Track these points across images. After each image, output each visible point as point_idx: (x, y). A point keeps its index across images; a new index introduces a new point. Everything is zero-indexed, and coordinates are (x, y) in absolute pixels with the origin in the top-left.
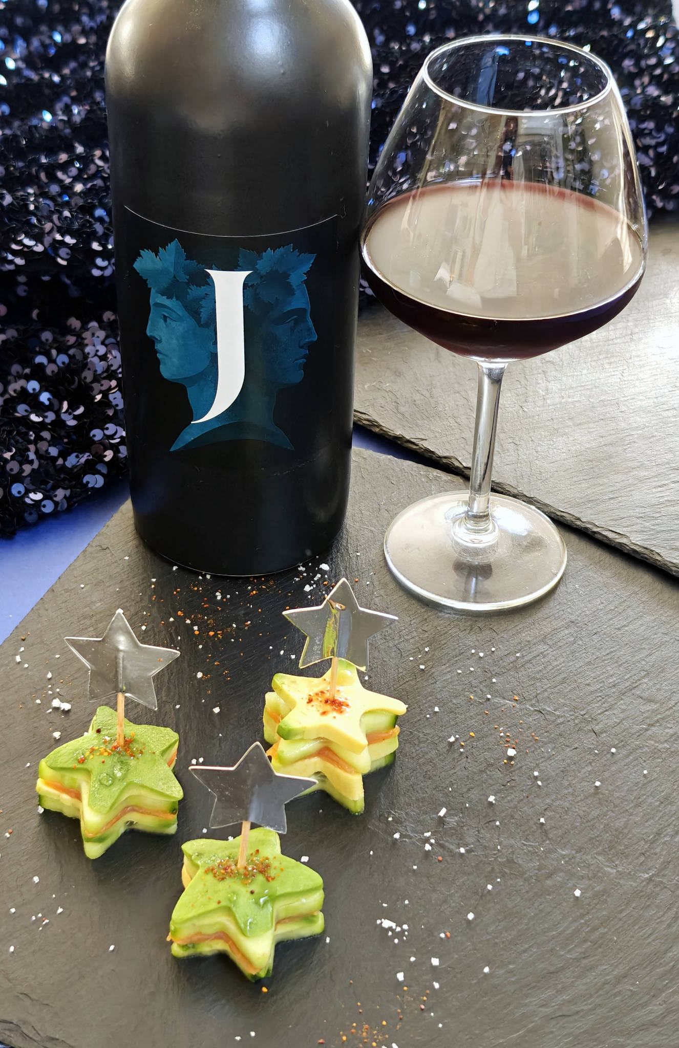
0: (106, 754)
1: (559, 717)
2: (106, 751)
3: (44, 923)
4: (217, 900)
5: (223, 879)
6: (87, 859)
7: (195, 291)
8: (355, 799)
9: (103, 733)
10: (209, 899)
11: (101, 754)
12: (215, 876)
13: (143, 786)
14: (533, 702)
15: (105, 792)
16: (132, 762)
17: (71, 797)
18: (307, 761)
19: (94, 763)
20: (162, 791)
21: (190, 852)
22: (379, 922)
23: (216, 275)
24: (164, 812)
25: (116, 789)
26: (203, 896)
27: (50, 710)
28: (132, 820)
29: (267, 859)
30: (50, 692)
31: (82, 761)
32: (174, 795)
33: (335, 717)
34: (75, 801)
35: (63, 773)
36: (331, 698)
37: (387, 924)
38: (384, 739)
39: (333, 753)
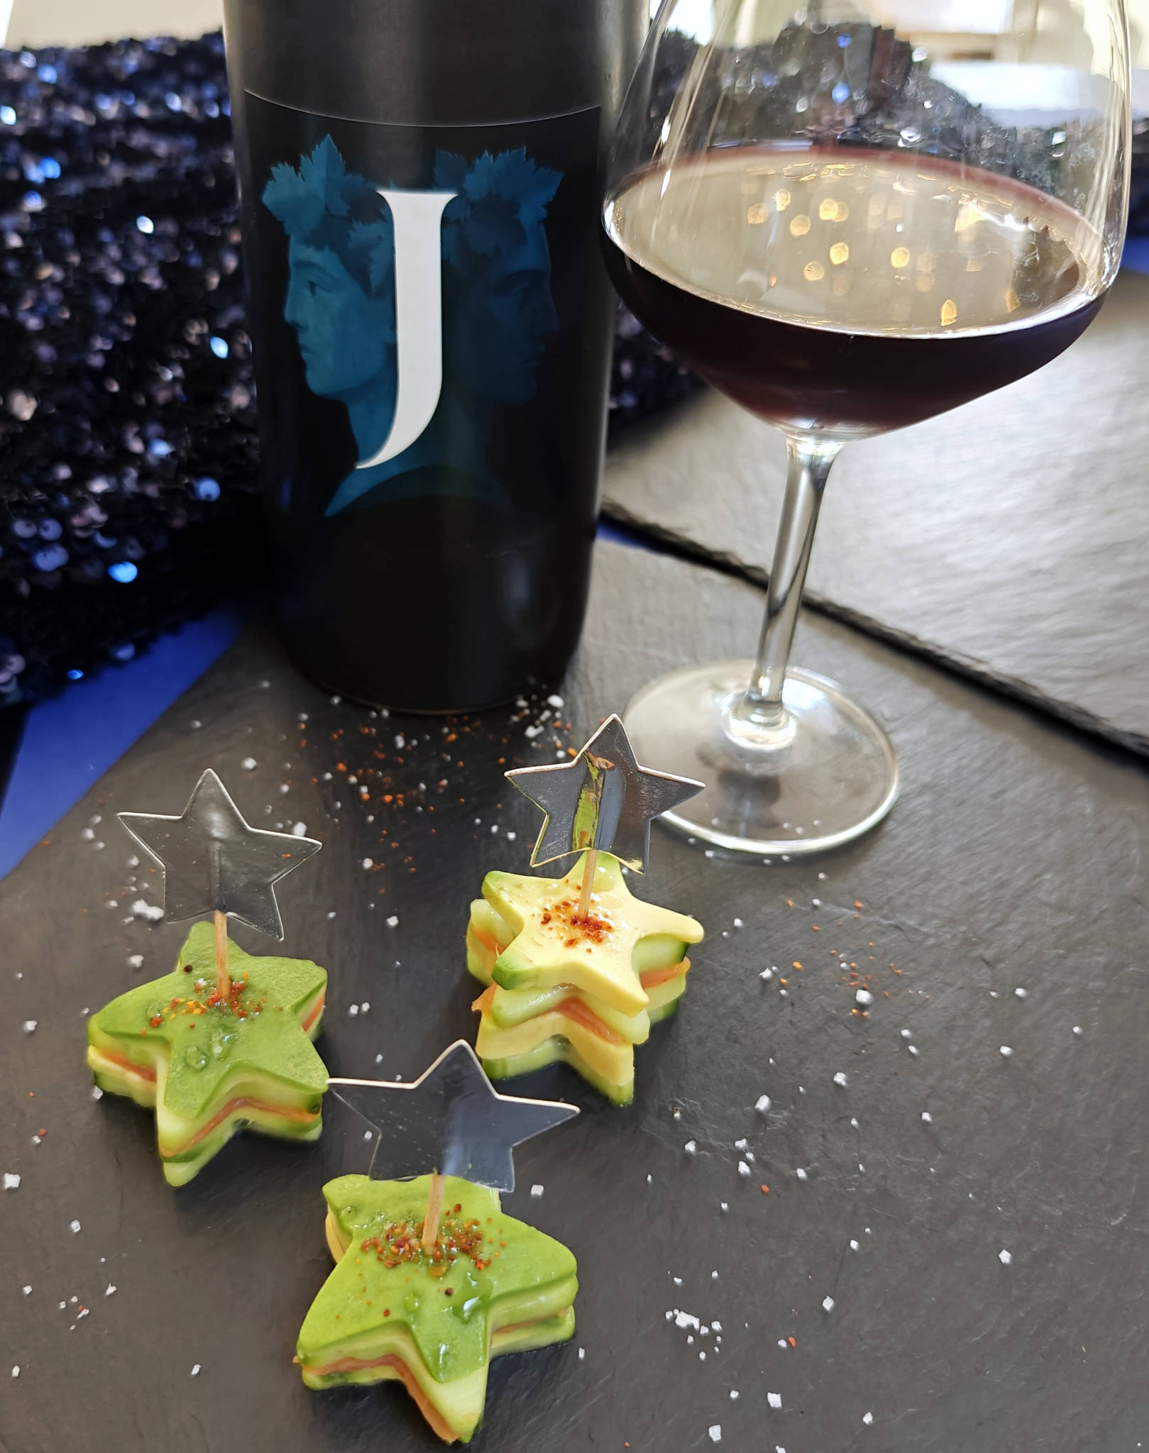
0: (197, 1011)
1: (927, 936)
2: (198, 1006)
3: (80, 1316)
4: (384, 1310)
5: (395, 1265)
6: (168, 1187)
7: (362, 232)
8: (622, 1083)
9: (195, 972)
10: (369, 1303)
11: (190, 1011)
12: (379, 1259)
13: (260, 1070)
14: (885, 911)
15: (193, 1080)
17: (144, 1077)
18: (540, 1020)
19: (176, 1027)
21: (338, 1204)
22: (669, 1315)
23: (396, 199)
24: (298, 1110)
25: (211, 1077)
26: (357, 1298)
27: (132, 919)
28: (247, 1118)
29: (476, 1223)
31: (156, 1023)
32: (314, 1085)
33: (589, 951)
34: (148, 1084)
35: (126, 1041)
36: (582, 915)
37: (684, 1320)
38: (665, 980)
39: (585, 1008)
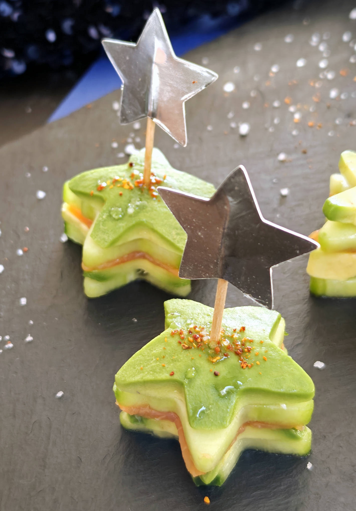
2: (129, 184)
3: (7, 347)
4: (171, 371)
5: (188, 348)
6: (84, 295)
9: (135, 167)
10: (164, 366)
11: (123, 187)
12: (180, 343)
15: (110, 224)
19: (111, 193)
20: (172, 241)
21: (169, 310)
25: (123, 225)
26: (157, 361)
28: (144, 269)
30: (130, 140)
31: (100, 189)
35: (83, 199)
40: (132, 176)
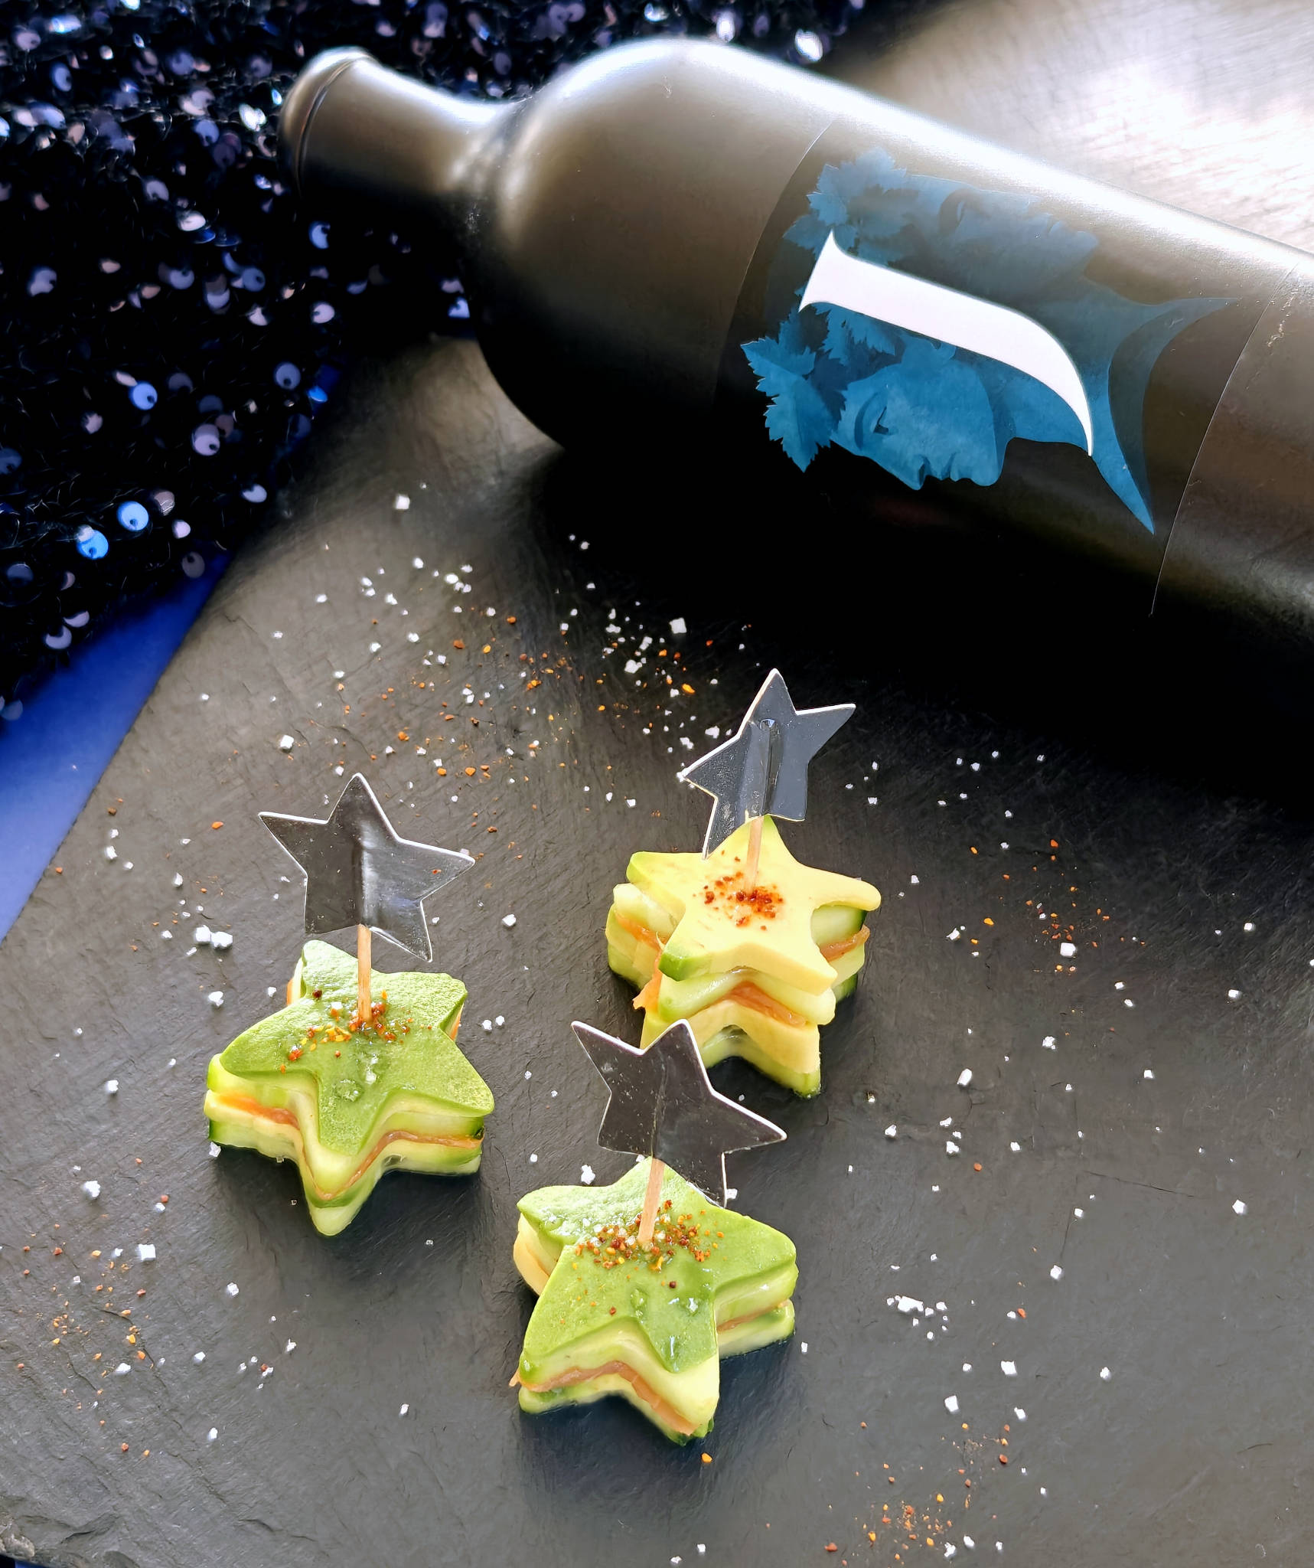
0: (339, 1038)
2: (339, 1033)
3: (265, 1374)
4: (609, 1309)
5: (613, 1265)
6: (322, 1238)
8: (806, 1073)
9: (324, 996)
10: (593, 1305)
11: (331, 1039)
12: (597, 1262)
13: (418, 1095)
15: (349, 1113)
16: (395, 1051)
17: (278, 1121)
18: (710, 1011)
19: (319, 1059)
20: (454, 1100)
21: (539, 1214)
22: (890, 1301)
24: (460, 1137)
25: (368, 1107)
26: (579, 1302)
27: (194, 950)
28: (394, 1154)
29: (689, 1218)
30: (186, 915)
31: (294, 1057)
32: (478, 1107)
33: (764, 928)
34: (286, 1130)
35: (261, 1081)
36: (748, 890)
37: (906, 1304)
38: (843, 953)
39: (760, 991)
40: (334, 1015)
